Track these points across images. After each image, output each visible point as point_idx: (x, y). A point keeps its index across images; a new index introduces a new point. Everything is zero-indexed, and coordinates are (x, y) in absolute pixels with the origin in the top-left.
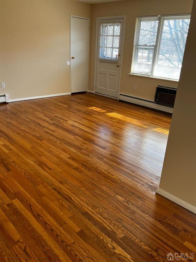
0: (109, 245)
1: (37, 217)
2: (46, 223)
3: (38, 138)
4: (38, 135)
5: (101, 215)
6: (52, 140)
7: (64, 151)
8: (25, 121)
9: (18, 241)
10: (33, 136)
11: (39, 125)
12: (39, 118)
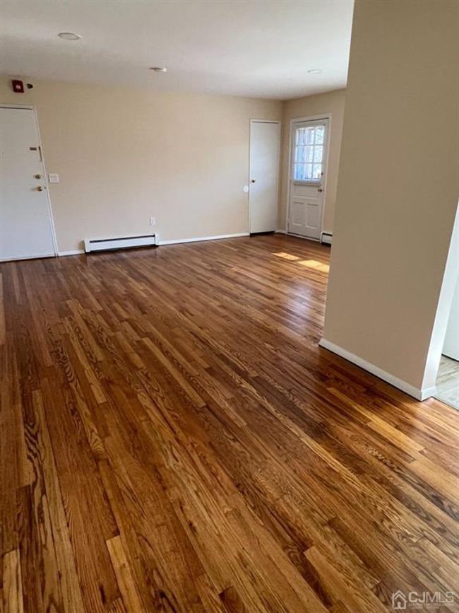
0: (237, 380)
1: (166, 353)
2: (173, 358)
3: (186, 284)
4: (188, 282)
5: (238, 358)
6: (204, 288)
7: (215, 299)
8: (176, 266)
9: (141, 368)
10: (182, 282)
11: (193, 271)
12: (194, 264)
